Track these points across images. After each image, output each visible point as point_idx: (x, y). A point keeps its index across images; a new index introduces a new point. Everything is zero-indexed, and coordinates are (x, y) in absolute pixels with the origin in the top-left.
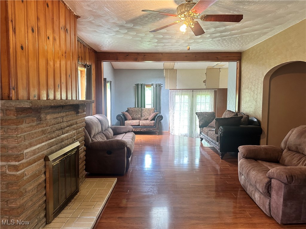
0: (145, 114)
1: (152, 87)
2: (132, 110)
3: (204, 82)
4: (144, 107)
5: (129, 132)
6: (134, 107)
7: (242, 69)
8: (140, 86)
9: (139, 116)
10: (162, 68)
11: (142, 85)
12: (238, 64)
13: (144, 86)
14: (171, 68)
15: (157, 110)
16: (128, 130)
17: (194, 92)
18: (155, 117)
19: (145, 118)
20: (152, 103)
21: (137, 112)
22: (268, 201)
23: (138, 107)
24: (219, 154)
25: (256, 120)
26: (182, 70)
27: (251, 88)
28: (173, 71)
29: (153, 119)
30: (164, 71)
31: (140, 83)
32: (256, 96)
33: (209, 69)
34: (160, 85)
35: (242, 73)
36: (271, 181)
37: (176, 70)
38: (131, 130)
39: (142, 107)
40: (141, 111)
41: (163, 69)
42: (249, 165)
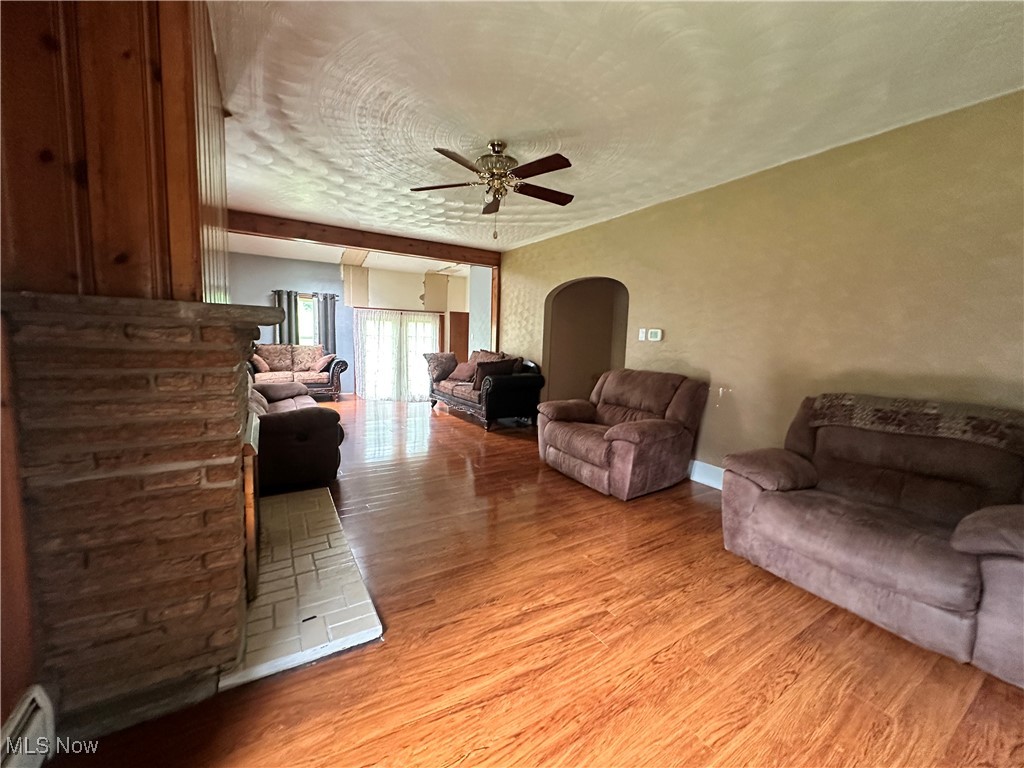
0: (304, 359)
1: (315, 299)
2: (267, 350)
3: (422, 297)
4: (297, 343)
5: (299, 395)
6: (271, 342)
7: (503, 280)
8: (285, 297)
9: (288, 362)
10: (338, 262)
11: (289, 294)
12: (496, 272)
13: (296, 297)
14: (355, 263)
15: (327, 349)
16: (296, 392)
17: (404, 317)
18: (330, 364)
19: (302, 366)
20: (315, 334)
21: (281, 353)
22: (607, 473)
23: (281, 342)
24: (481, 425)
25: (532, 365)
26: (380, 270)
27: (521, 313)
28: (361, 269)
29: (326, 369)
30: (342, 267)
31: (285, 288)
32: (530, 328)
33: (431, 276)
34: (333, 297)
35: (503, 288)
36: (610, 445)
37: (367, 269)
38: (303, 391)
39: (290, 341)
40: (292, 352)
41: (339, 265)
42: (567, 429)
